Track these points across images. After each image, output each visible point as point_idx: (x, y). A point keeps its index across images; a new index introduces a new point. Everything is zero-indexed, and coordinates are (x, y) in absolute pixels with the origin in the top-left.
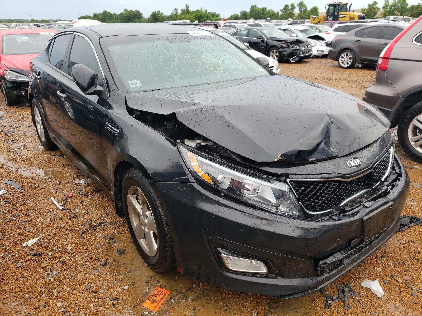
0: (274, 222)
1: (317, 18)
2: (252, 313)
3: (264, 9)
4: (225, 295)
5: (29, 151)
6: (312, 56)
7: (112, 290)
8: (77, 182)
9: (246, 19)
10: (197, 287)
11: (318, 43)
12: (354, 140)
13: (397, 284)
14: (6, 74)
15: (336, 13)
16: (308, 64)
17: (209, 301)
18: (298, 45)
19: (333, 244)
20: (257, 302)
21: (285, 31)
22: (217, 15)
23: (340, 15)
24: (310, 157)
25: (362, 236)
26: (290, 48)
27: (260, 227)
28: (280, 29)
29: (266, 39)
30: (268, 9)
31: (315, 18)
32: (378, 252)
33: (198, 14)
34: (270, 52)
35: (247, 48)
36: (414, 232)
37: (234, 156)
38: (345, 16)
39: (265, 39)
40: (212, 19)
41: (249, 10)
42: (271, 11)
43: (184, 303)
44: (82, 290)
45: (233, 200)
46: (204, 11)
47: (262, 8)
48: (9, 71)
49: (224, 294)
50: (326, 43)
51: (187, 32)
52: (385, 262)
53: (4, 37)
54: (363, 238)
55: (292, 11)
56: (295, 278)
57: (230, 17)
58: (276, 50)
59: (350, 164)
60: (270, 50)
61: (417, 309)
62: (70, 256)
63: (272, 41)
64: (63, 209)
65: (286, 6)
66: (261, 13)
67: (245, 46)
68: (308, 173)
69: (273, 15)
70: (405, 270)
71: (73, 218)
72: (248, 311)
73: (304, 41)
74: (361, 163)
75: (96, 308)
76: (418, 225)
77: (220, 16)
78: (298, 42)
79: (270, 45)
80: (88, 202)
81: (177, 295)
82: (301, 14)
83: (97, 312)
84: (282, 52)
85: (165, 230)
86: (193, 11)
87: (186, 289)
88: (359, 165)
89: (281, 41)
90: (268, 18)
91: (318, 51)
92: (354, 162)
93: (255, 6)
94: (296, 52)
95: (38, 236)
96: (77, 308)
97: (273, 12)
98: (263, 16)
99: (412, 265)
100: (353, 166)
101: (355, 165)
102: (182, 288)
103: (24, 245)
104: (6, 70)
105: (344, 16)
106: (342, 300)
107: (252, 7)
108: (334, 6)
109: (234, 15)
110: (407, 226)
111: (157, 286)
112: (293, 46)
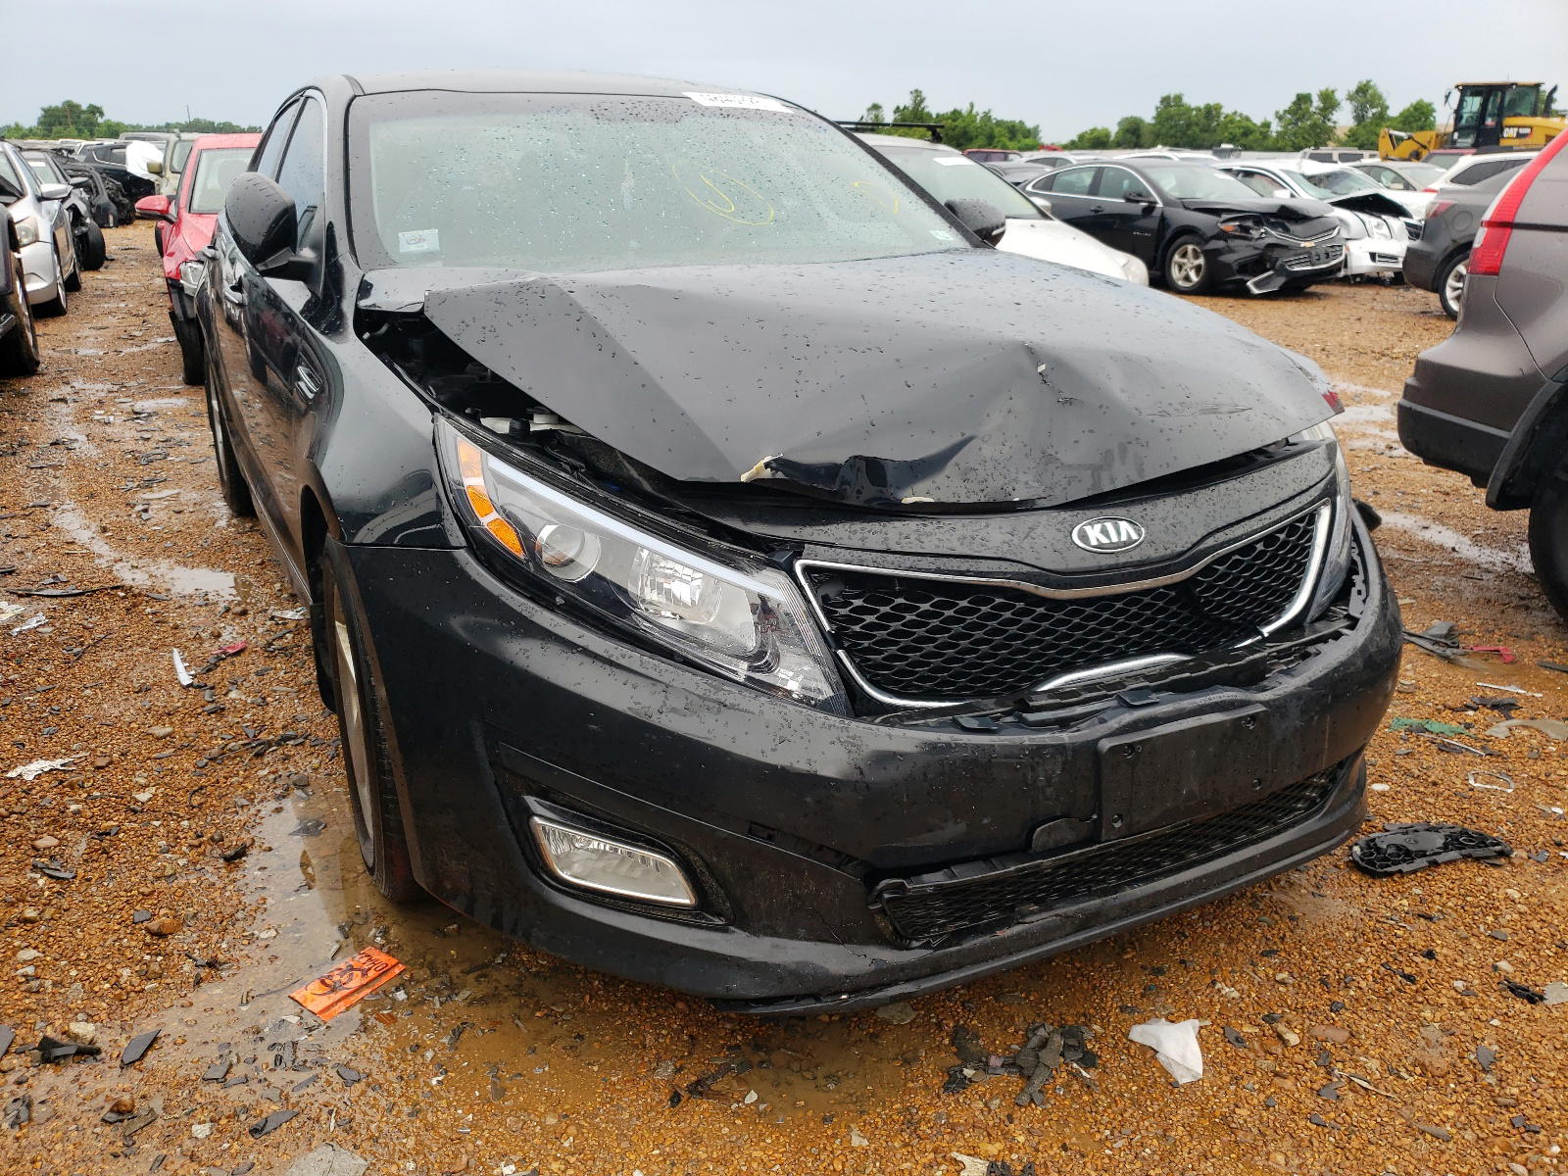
0: (711, 705)
1: (1410, 138)
2: (655, 1069)
3: (1211, 112)
4: (591, 999)
5: (180, 512)
6: (1342, 274)
7: (215, 937)
8: (278, 614)
9: (1137, 145)
10: (510, 964)
11: (1378, 226)
12: (1123, 449)
13: (1278, 1050)
14: (186, 274)
15: (1489, 122)
16: (1321, 303)
17: (525, 1011)
18: (1287, 230)
19: (946, 821)
20: (691, 1037)
21: (1247, 179)
22: (1029, 131)
23: (1506, 130)
24: (909, 491)
25: (1095, 817)
26: (1251, 239)
27: (655, 720)
28: (1228, 171)
29: (1160, 205)
30: (1227, 110)
31: (1400, 139)
32: (1258, 936)
33: (956, 126)
34: (1173, 255)
35: (1039, 216)
36: (1448, 883)
37: (634, 473)
38: (1528, 131)
39: (1156, 203)
40: (1008, 143)
41: (1154, 113)
42: (1238, 118)
43: (438, 1005)
44: (120, 924)
45: (596, 623)
46: (981, 115)
47: (1202, 106)
48: (195, 265)
49: (587, 997)
50: (1408, 225)
51: (686, 94)
52: (1268, 970)
53: (204, 154)
54: (1097, 824)
55: (1326, 118)
56: (792, 938)
57: (1075, 138)
58: (1198, 244)
59: (1084, 537)
60: (1172, 249)
61: (1316, 1143)
62: (135, 819)
63: (1181, 210)
64: (191, 685)
65: (1303, 99)
66: (1197, 124)
67: (1030, 206)
68: (884, 548)
69: (1247, 133)
70: (1335, 1007)
71: (209, 714)
72: (646, 1059)
73: (1313, 215)
74: (1134, 536)
75: (136, 980)
76: (1478, 859)
77: (1041, 135)
78: (1287, 216)
79: (1174, 227)
80: (282, 673)
81: (425, 980)
82: (1362, 131)
83: (133, 994)
84: (1218, 252)
85: (378, 727)
86: (938, 115)
87: (466, 966)
88: (1125, 544)
89: (1216, 212)
90: (1224, 146)
91: (1373, 256)
92: (1104, 532)
93: (1178, 98)
94: (1276, 253)
95: (69, 751)
96: (73, 973)
97: (1244, 123)
98: (1206, 135)
99: (1374, 992)
100: (1094, 542)
101: (1104, 540)
102: (453, 961)
103: (12, 774)
104: (186, 261)
105: (1522, 131)
106: (1022, 1075)
107: (1165, 100)
108: (1485, 91)
109: (1093, 131)
110: (1425, 859)
111: (373, 944)
112: (1266, 233)
